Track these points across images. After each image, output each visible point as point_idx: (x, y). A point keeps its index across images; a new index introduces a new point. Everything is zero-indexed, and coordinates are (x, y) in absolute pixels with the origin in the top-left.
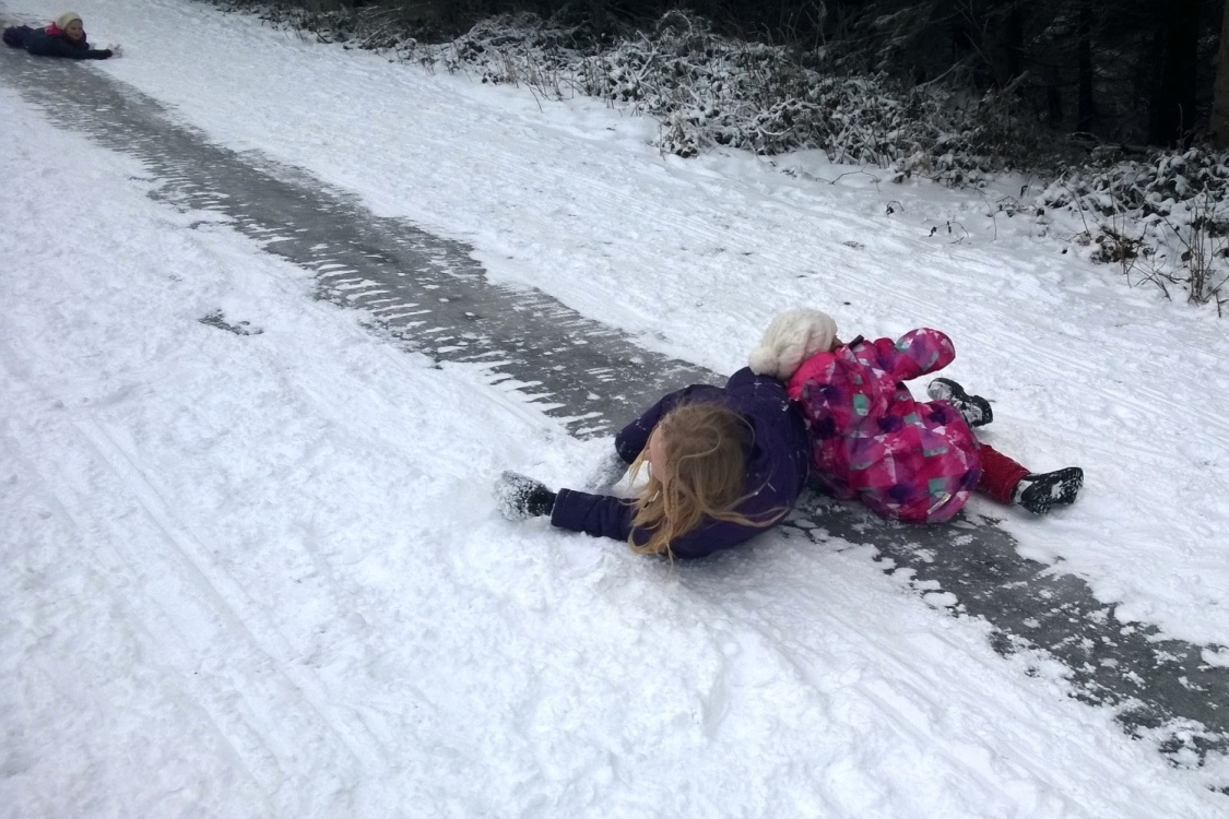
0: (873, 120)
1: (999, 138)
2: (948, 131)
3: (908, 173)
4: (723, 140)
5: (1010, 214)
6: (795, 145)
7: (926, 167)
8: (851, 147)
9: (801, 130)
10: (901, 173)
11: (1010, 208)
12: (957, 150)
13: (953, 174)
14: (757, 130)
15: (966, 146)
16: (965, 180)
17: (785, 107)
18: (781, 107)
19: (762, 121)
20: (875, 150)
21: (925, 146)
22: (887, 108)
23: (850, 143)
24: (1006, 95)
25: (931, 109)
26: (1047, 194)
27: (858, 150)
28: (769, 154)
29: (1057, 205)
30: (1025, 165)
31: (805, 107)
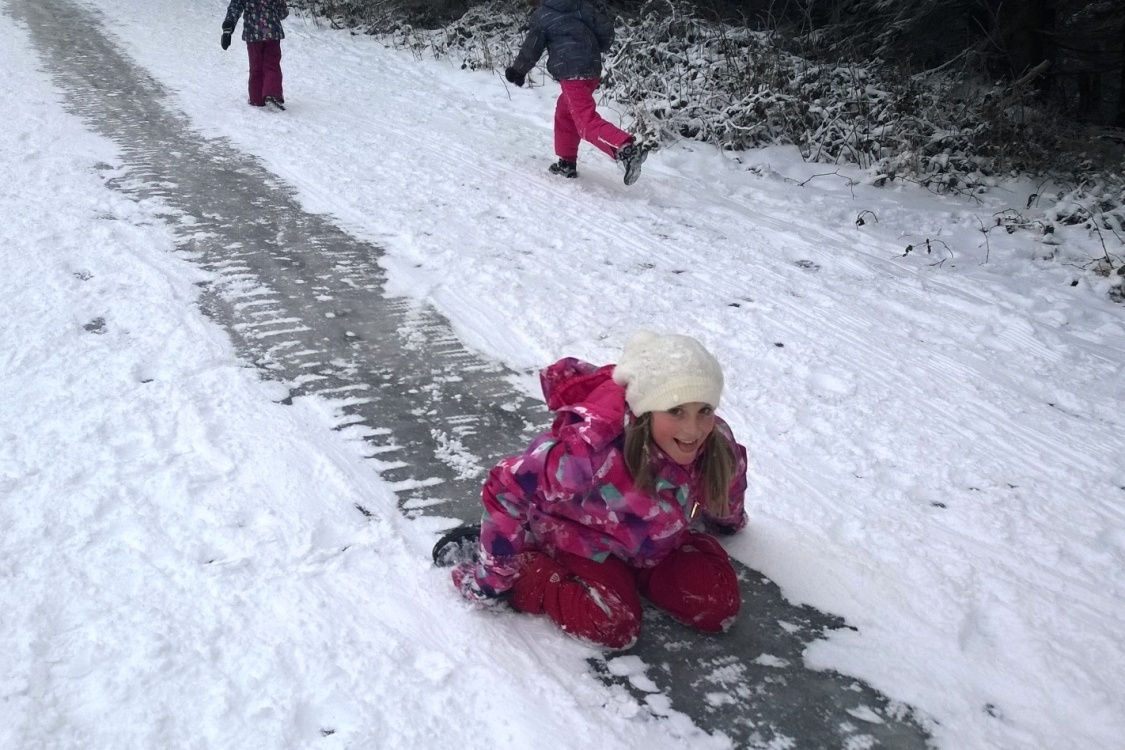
0: (858, 114)
1: (1007, 137)
2: (945, 127)
3: (892, 176)
4: (688, 133)
5: (1010, 230)
6: (768, 140)
7: (915, 169)
8: (829, 144)
9: (776, 123)
10: (883, 176)
11: (1010, 223)
12: (954, 150)
13: (946, 177)
14: (725, 124)
15: (965, 145)
16: (961, 184)
17: (758, 99)
18: (753, 99)
19: (732, 114)
20: (856, 148)
21: (916, 144)
22: (876, 100)
23: (828, 139)
24: (1019, 87)
25: (927, 101)
26: (1060, 207)
27: (837, 147)
28: (736, 150)
29: (1072, 221)
30: (1038, 168)
31: (779, 99)
